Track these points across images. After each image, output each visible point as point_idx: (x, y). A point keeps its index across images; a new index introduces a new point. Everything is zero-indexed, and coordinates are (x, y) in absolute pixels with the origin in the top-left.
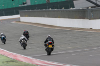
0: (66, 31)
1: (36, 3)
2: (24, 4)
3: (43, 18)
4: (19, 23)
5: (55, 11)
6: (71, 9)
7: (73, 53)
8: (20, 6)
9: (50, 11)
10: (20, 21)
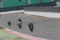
0: (52, 20)
1: (34, 3)
2: (26, 3)
3: (38, 12)
4: (23, 15)
5: (45, 8)
6: (55, 7)
7: (56, 33)
8: (24, 4)
9: (42, 8)
10: (24, 14)
